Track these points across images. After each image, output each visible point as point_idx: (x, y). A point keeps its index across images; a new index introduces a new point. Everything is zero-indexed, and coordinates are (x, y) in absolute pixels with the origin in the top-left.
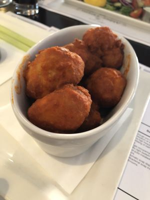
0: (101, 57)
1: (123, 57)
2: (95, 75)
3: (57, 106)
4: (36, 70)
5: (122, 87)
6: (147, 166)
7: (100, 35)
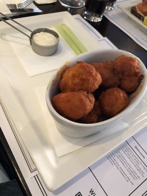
0: (120, 80)
1: (138, 86)
2: (109, 91)
3: (69, 101)
4: (69, 74)
5: (121, 107)
6: (120, 169)
7: (125, 63)
